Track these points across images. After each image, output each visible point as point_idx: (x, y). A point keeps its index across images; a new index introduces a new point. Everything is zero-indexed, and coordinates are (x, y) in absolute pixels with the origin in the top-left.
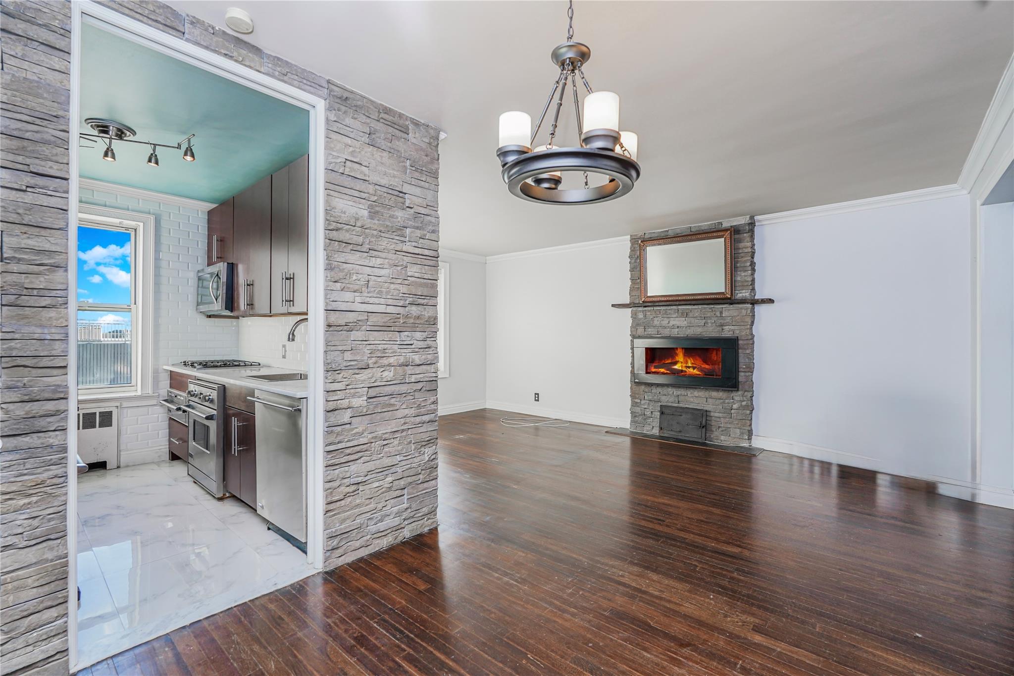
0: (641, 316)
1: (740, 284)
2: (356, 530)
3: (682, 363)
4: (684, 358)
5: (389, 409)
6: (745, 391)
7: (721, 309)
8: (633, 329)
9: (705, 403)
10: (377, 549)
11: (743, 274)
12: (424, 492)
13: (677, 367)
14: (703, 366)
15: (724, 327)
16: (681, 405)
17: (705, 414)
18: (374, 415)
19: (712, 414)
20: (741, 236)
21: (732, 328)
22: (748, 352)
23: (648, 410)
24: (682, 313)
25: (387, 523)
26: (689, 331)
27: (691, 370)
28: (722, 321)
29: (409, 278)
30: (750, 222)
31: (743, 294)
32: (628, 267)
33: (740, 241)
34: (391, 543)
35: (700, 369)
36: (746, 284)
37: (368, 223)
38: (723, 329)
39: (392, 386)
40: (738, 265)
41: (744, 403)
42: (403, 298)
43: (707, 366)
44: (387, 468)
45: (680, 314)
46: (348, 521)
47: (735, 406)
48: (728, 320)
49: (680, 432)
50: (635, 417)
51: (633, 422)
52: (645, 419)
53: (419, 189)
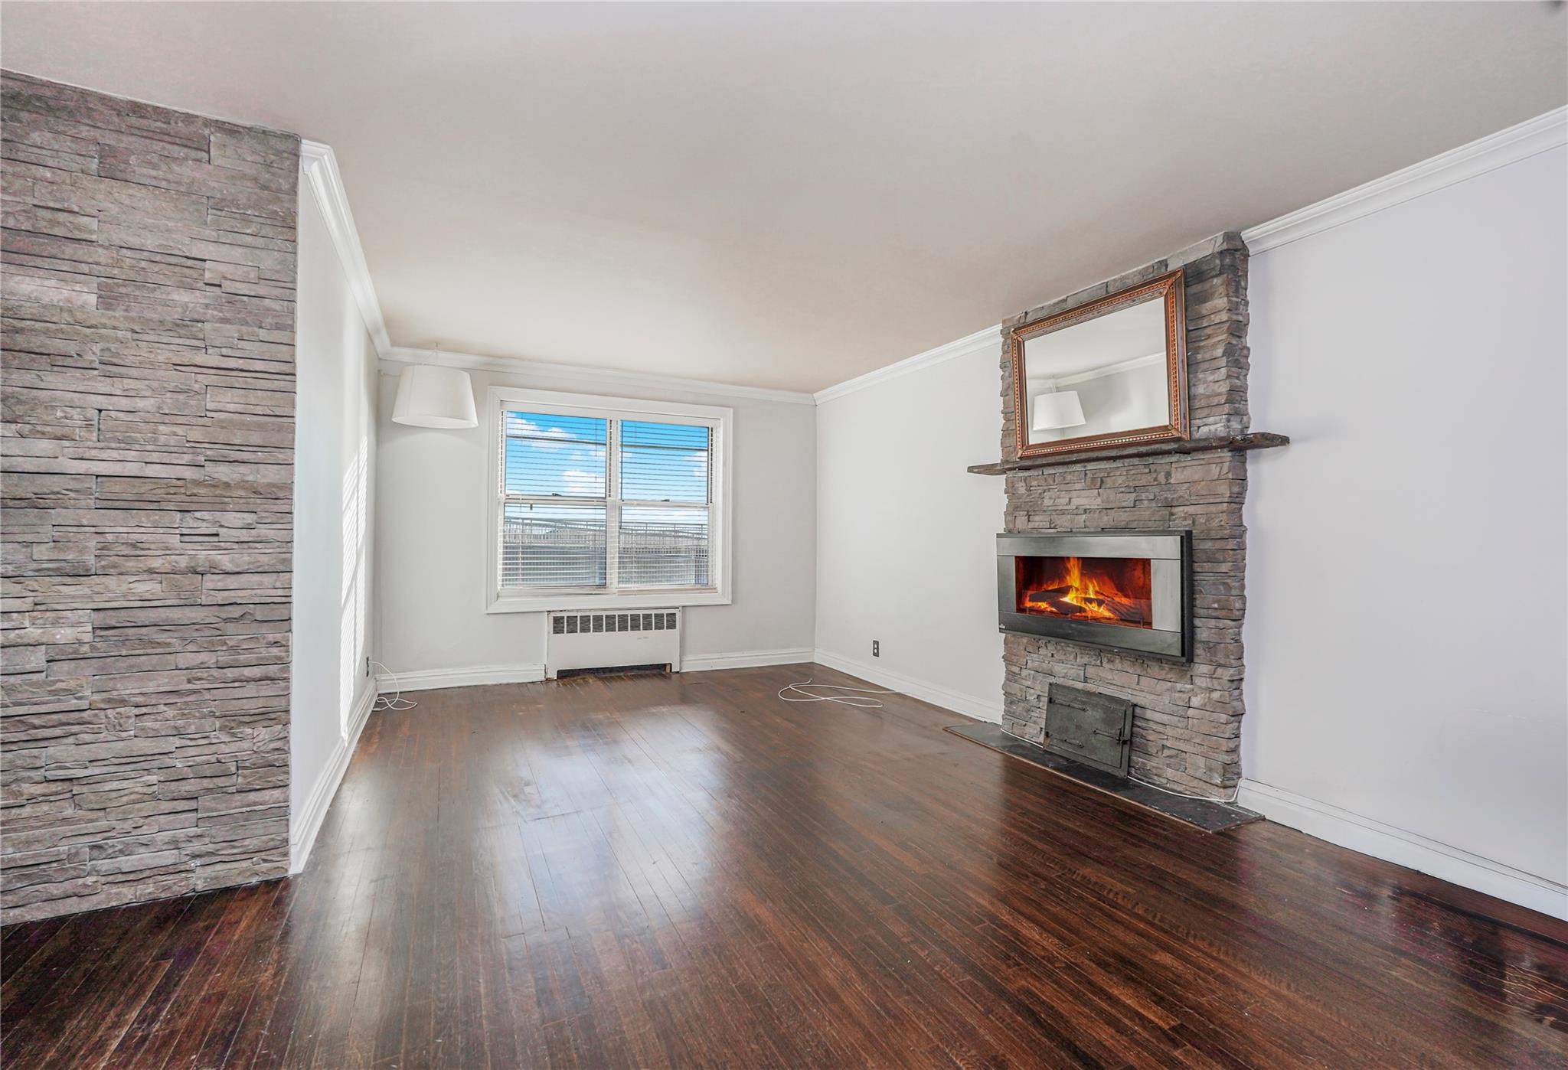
0: (1022, 489)
1: (1203, 403)
2: (55, 865)
3: (1077, 590)
4: (1081, 581)
5: (149, 651)
6: (1220, 665)
7: (1167, 467)
8: (1010, 518)
9: (1134, 686)
10: (114, 904)
11: (1211, 378)
12: (248, 809)
13: (1069, 599)
14: (1117, 599)
15: (1175, 510)
16: (1090, 687)
17: (1129, 712)
18: (108, 660)
19: (1149, 714)
20: (1207, 286)
21: (1191, 509)
22: (1224, 567)
23: (1032, 691)
24: (1093, 479)
25: (141, 859)
26: (1105, 518)
27: (1094, 607)
28: (1169, 495)
29: (209, 414)
30: (1225, 246)
31: (1212, 428)
32: (999, 386)
33: (1204, 298)
34: (152, 897)
35: (1113, 608)
36: (1215, 401)
37: (98, 316)
38: (1172, 514)
39: (160, 609)
40: (1199, 357)
41: (1216, 695)
42: (191, 450)
43: (1124, 601)
44: (142, 759)
45: (1089, 481)
46: (37, 846)
47: (1196, 701)
48: (1182, 491)
49: (1081, 747)
50: (1011, 703)
51: (1009, 714)
52: (1028, 711)
53: (240, 250)
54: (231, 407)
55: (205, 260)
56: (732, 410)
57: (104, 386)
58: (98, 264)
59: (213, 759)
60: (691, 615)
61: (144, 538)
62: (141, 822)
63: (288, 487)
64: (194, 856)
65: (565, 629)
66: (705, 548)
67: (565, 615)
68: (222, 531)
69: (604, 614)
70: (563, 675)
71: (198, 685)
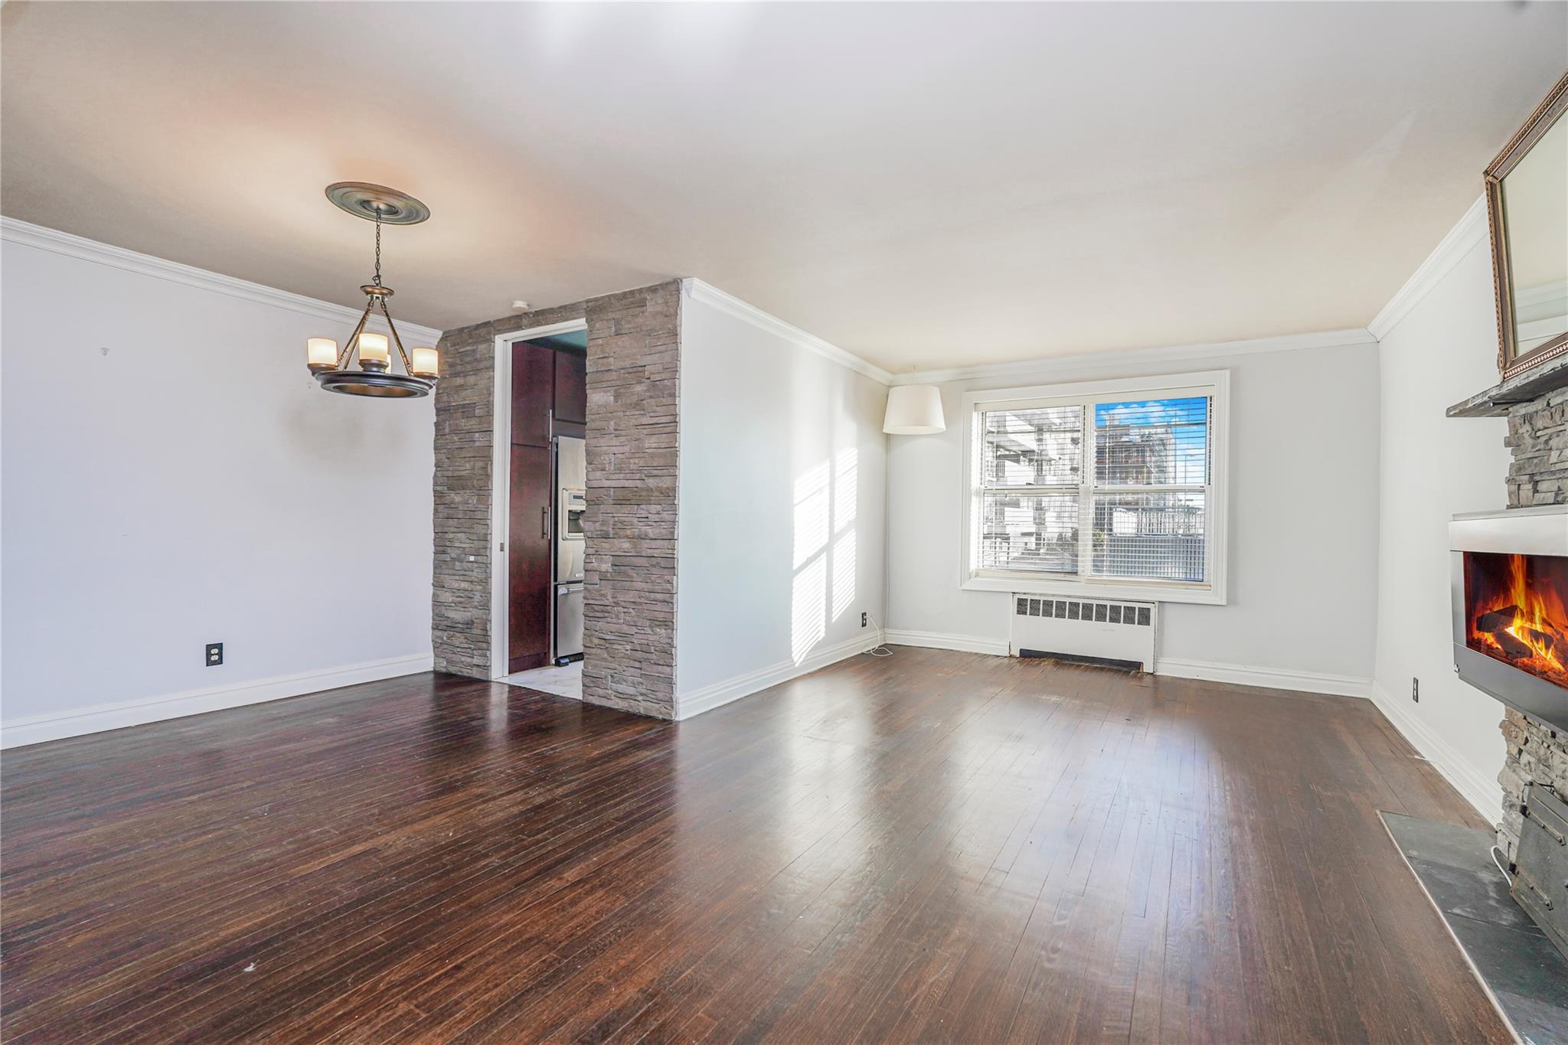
5: (627, 579)
12: (658, 675)
14: (1567, 638)
18: (616, 581)
25: (624, 687)
29: (645, 450)
37: (613, 406)
39: (630, 557)
42: (639, 471)
44: (625, 635)
46: (597, 668)
49: (1549, 908)
53: (657, 355)
54: (654, 445)
55: (645, 366)
56: (1227, 373)
57: (615, 442)
58: (613, 380)
59: (646, 642)
60: (1170, 612)
61: (626, 519)
62: (625, 669)
63: (674, 489)
64: (641, 694)
65: (1028, 612)
66: (1202, 537)
67: (1029, 597)
68: (650, 515)
69: (1068, 600)
70: (1026, 655)
71: (642, 600)
